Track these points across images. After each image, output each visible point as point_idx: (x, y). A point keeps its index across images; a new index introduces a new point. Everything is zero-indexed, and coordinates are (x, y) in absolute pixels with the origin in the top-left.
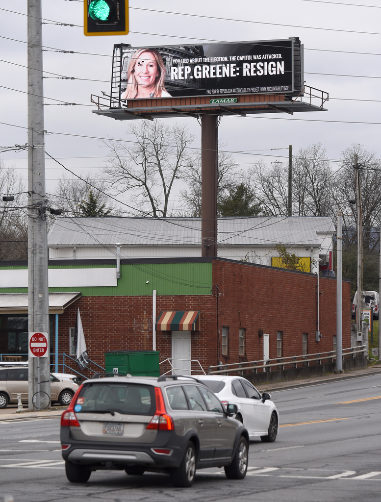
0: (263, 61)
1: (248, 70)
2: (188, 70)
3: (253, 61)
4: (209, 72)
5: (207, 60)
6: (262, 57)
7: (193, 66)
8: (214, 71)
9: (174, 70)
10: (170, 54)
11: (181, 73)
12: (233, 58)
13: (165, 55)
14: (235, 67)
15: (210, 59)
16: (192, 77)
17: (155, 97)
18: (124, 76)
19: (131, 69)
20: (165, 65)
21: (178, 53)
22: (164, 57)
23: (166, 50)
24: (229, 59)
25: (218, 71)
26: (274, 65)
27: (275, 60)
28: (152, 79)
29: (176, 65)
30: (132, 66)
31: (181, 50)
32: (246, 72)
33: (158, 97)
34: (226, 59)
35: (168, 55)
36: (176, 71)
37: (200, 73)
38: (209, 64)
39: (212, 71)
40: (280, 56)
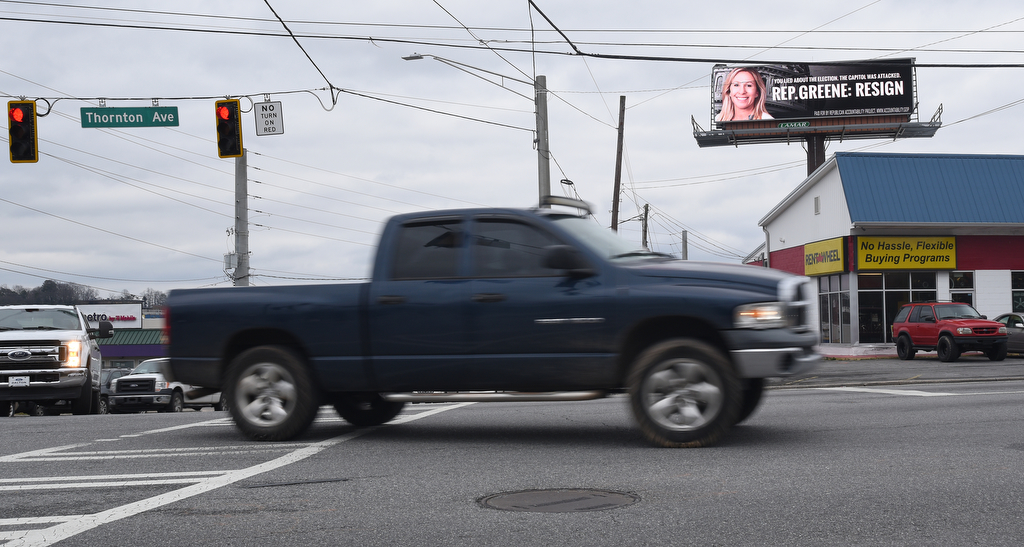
0: (879, 81)
1: (861, 90)
2: (792, 90)
3: (867, 81)
4: (817, 93)
5: (814, 79)
7: (797, 86)
9: (776, 91)
10: (771, 74)
11: (784, 93)
12: (844, 78)
14: (846, 87)
18: (717, 97)
21: (780, 72)
24: (839, 78)
25: (827, 91)
26: (892, 85)
27: (893, 80)
29: (778, 85)
31: (785, 69)
32: (859, 91)
34: (836, 78)
35: (768, 75)
37: (806, 94)
38: (816, 84)
39: (820, 91)
40: (898, 75)
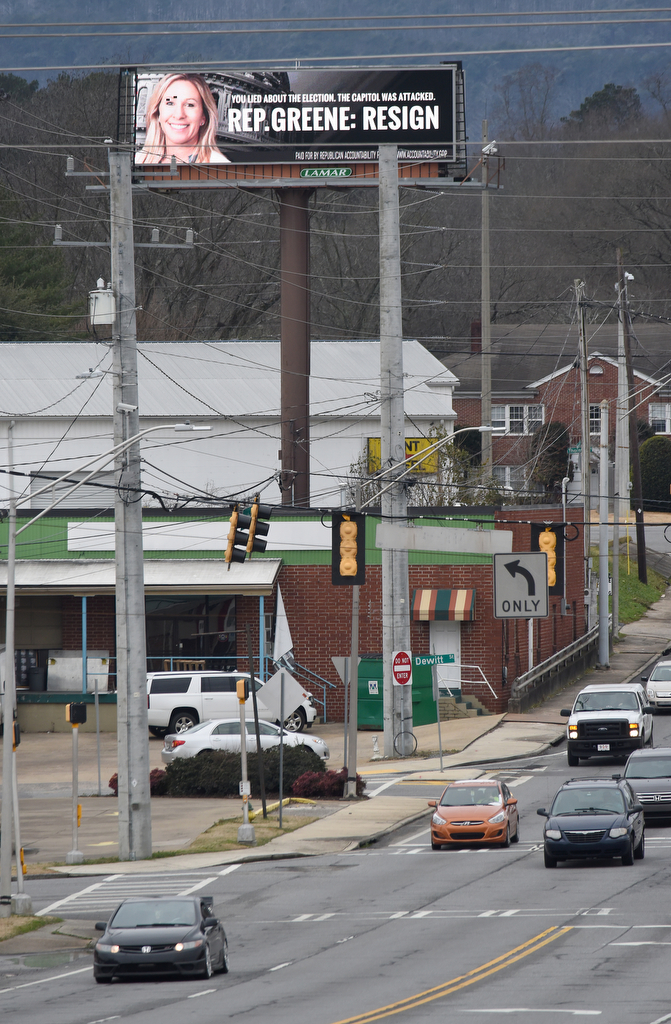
0: (400, 104)
1: (371, 119)
2: (260, 115)
3: (382, 103)
4: (300, 121)
5: (295, 98)
6: (398, 96)
8: (309, 119)
9: (235, 115)
10: (226, 86)
12: (345, 97)
13: (217, 86)
14: (347, 114)
15: (301, 97)
16: (267, 129)
17: (198, 161)
19: (153, 111)
20: (217, 104)
21: (242, 83)
22: (216, 90)
24: (336, 97)
25: (317, 119)
27: (423, 104)
28: (193, 129)
29: (238, 106)
30: (155, 105)
31: (248, 79)
33: (204, 162)
34: (330, 98)
35: (222, 87)
36: (238, 117)
37: (282, 121)
38: (299, 106)
40: (430, 96)
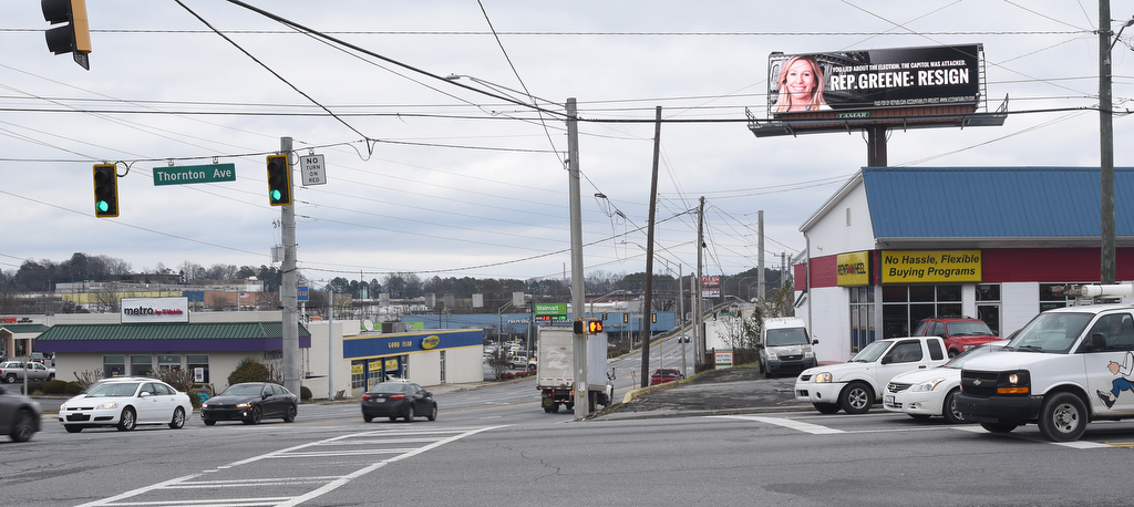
7: (857, 74)
11: (843, 82)
17: (811, 110)
19: (782, 80)
23: (824, 57)
33: (816, 110)
